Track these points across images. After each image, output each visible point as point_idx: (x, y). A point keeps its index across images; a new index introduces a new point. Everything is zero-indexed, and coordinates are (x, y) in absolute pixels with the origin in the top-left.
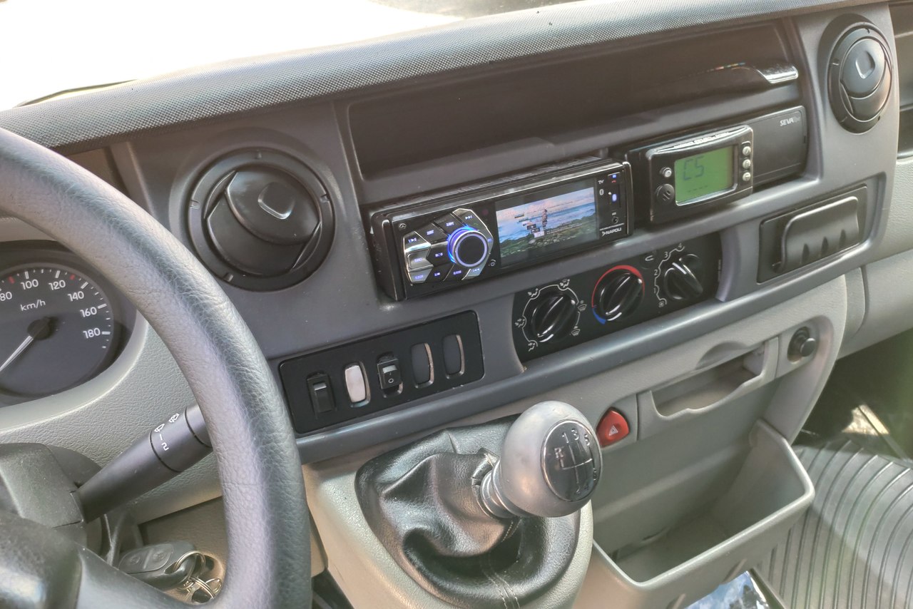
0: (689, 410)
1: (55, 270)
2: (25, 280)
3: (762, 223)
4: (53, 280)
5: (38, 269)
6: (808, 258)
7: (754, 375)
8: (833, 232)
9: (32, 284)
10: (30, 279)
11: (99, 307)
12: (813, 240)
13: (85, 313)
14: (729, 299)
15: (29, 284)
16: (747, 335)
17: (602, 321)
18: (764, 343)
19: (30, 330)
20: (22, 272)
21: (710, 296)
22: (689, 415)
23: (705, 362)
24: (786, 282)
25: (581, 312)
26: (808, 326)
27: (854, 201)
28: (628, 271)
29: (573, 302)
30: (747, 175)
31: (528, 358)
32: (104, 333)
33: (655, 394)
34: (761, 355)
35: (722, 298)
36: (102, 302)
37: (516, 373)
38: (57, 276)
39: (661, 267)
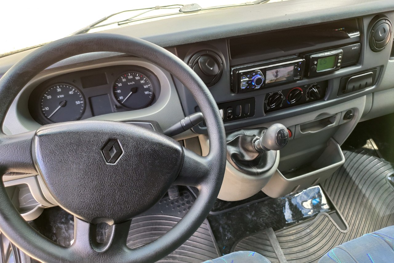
0: (310, 132)
1: (137, 74)
2: (129, 76)
3: (342, 78)
4: (136, 76)
5: (132, 73)
6: (354, 90)
7: (332, 123)
8: (363, 82)
9: (131, 77)
10: (130, 76)
11: (149, 85)
12: (357, 84)
13: (145, 87)
14: (328, 100)
15: (130, 77)
16: (331, 111)
17: (289, 103)
18: (336, 114)
19: (131, 91)
20: (128, 74)
21: (322, 99)
22: (310, 133)
23: (317, 118)
24: (346, 96)
25: (284, 100)
26: (351, 110)
27: (372, 74)
28: (299, 89)
29: (282, 97)
30: (339, 64)
31: (267, 112)
32: (150, 93)
33: (300, 126)
34: (335, 117)
35: (326, 100)
36: (150, 84)
37: (263, 116)
38: (137, 75)
39: (309, 89)
